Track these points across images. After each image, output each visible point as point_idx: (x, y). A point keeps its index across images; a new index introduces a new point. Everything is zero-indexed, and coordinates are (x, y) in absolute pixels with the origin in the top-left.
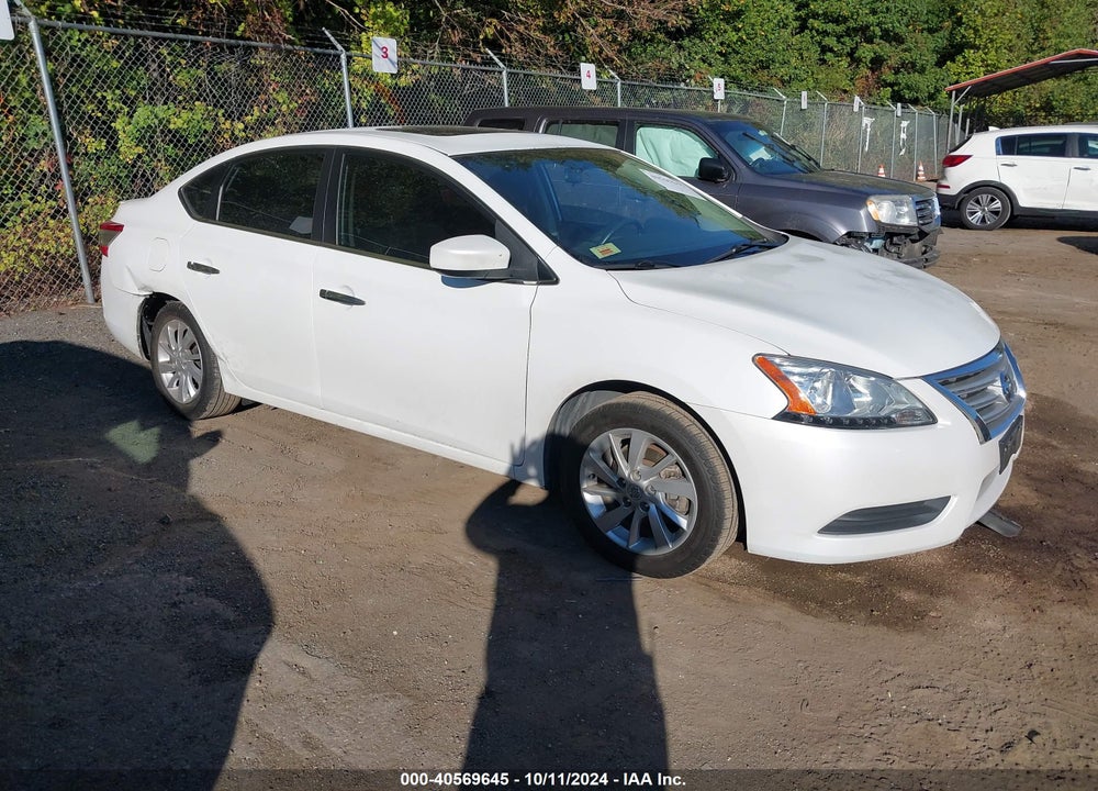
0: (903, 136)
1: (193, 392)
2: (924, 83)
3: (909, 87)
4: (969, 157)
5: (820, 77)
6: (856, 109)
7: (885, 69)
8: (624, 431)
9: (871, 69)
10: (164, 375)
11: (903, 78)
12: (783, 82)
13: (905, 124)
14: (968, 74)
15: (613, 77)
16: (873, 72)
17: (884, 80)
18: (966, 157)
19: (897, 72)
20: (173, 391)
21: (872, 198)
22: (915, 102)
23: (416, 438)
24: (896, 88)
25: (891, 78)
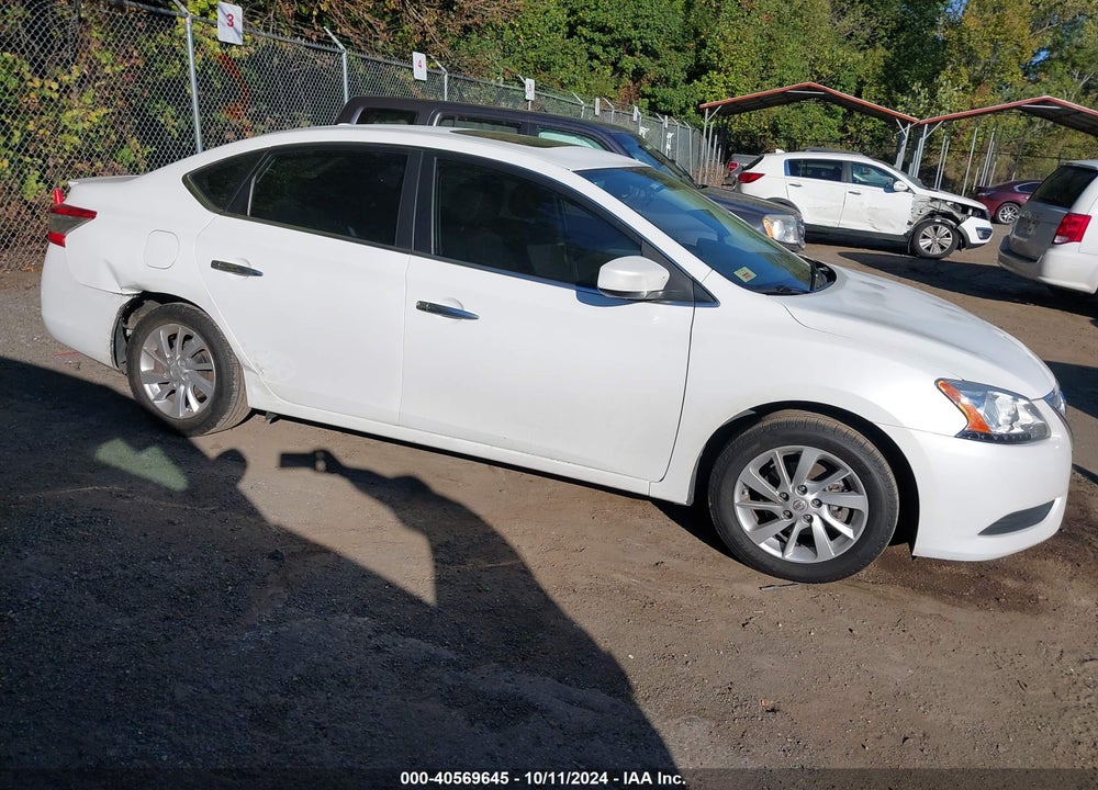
0: (668, 147)
1: (195, 406)
2: (677, 96)
3: (664, 101)
4: (762, 175)
5: (591, 82)
6: (635, 119)
7: (644, 82)
8: (791, 449)
9: (632, 79)
10: (147, 386)
11: (661, 92)
12: (562, 85)
13: (670, 135)
14: (713, 93)
15: (438, 68)
16: (634, 83)
17: (643, 92)
18: (759, 176)
19: (653, 85)
20: (162, 405)
21: (767, 217)
22: (670, 114)
23: (525, 455)
24: (653, 100)
25: (648, 90)
